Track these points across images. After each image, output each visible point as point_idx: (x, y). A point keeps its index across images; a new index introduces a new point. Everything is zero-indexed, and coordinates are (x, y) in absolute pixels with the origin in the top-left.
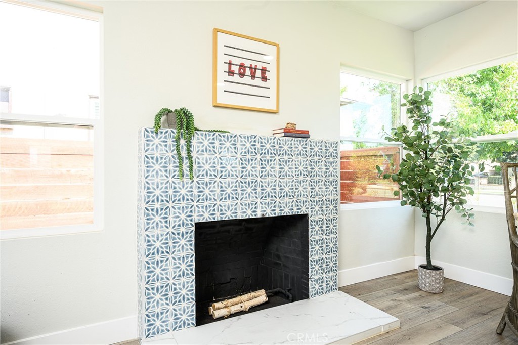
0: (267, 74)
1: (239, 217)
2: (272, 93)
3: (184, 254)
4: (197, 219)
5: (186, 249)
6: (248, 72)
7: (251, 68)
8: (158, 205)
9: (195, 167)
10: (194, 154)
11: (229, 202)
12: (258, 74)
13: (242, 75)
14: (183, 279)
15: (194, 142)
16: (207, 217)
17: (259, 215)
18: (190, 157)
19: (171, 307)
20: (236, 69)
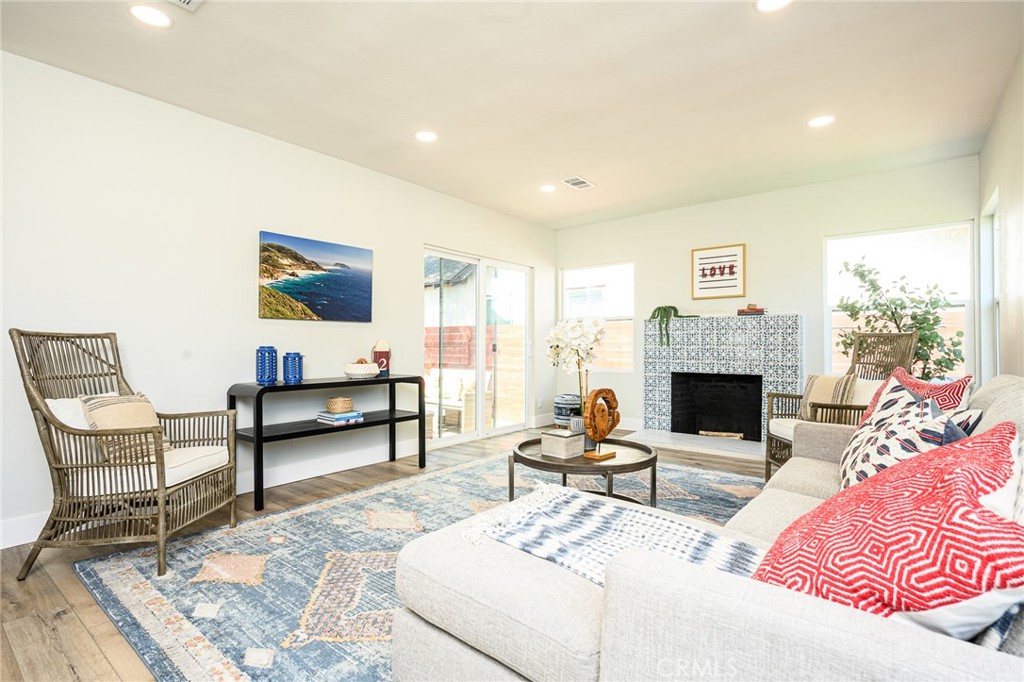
0: (735, 269)
1: (701, 371)
2: (739, 282)
3: (664, 389)
4: (672, 370)
5: (666, 387)
6: (718, 271)
7: (720, 268)
8: (650, 360)
9: (671, 339)
10: (670, 332)
11: (693, 361)
12: (727, 270)
13: (712, 275)
14: (664, 403)
15: (671, 325)
16: (678, 370)
17: (716, 372)
18: (668, 335)
19: (657, 417)
20: (708, 272)
